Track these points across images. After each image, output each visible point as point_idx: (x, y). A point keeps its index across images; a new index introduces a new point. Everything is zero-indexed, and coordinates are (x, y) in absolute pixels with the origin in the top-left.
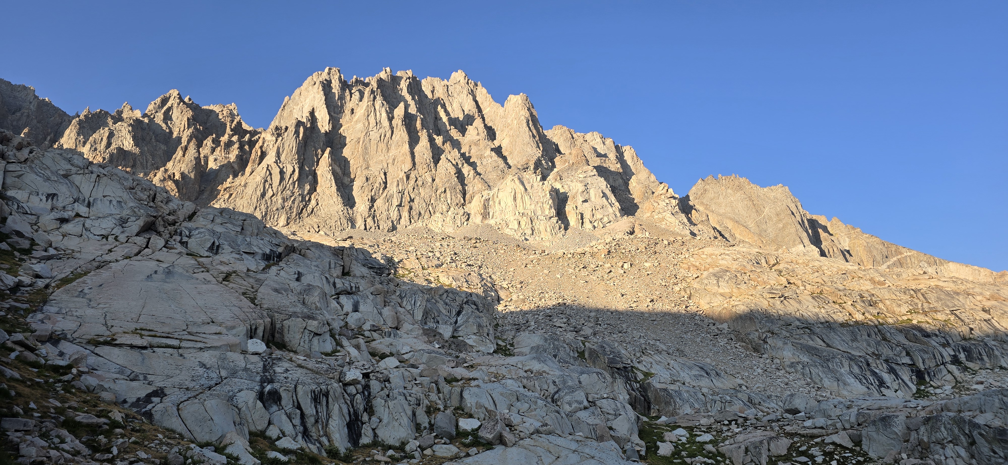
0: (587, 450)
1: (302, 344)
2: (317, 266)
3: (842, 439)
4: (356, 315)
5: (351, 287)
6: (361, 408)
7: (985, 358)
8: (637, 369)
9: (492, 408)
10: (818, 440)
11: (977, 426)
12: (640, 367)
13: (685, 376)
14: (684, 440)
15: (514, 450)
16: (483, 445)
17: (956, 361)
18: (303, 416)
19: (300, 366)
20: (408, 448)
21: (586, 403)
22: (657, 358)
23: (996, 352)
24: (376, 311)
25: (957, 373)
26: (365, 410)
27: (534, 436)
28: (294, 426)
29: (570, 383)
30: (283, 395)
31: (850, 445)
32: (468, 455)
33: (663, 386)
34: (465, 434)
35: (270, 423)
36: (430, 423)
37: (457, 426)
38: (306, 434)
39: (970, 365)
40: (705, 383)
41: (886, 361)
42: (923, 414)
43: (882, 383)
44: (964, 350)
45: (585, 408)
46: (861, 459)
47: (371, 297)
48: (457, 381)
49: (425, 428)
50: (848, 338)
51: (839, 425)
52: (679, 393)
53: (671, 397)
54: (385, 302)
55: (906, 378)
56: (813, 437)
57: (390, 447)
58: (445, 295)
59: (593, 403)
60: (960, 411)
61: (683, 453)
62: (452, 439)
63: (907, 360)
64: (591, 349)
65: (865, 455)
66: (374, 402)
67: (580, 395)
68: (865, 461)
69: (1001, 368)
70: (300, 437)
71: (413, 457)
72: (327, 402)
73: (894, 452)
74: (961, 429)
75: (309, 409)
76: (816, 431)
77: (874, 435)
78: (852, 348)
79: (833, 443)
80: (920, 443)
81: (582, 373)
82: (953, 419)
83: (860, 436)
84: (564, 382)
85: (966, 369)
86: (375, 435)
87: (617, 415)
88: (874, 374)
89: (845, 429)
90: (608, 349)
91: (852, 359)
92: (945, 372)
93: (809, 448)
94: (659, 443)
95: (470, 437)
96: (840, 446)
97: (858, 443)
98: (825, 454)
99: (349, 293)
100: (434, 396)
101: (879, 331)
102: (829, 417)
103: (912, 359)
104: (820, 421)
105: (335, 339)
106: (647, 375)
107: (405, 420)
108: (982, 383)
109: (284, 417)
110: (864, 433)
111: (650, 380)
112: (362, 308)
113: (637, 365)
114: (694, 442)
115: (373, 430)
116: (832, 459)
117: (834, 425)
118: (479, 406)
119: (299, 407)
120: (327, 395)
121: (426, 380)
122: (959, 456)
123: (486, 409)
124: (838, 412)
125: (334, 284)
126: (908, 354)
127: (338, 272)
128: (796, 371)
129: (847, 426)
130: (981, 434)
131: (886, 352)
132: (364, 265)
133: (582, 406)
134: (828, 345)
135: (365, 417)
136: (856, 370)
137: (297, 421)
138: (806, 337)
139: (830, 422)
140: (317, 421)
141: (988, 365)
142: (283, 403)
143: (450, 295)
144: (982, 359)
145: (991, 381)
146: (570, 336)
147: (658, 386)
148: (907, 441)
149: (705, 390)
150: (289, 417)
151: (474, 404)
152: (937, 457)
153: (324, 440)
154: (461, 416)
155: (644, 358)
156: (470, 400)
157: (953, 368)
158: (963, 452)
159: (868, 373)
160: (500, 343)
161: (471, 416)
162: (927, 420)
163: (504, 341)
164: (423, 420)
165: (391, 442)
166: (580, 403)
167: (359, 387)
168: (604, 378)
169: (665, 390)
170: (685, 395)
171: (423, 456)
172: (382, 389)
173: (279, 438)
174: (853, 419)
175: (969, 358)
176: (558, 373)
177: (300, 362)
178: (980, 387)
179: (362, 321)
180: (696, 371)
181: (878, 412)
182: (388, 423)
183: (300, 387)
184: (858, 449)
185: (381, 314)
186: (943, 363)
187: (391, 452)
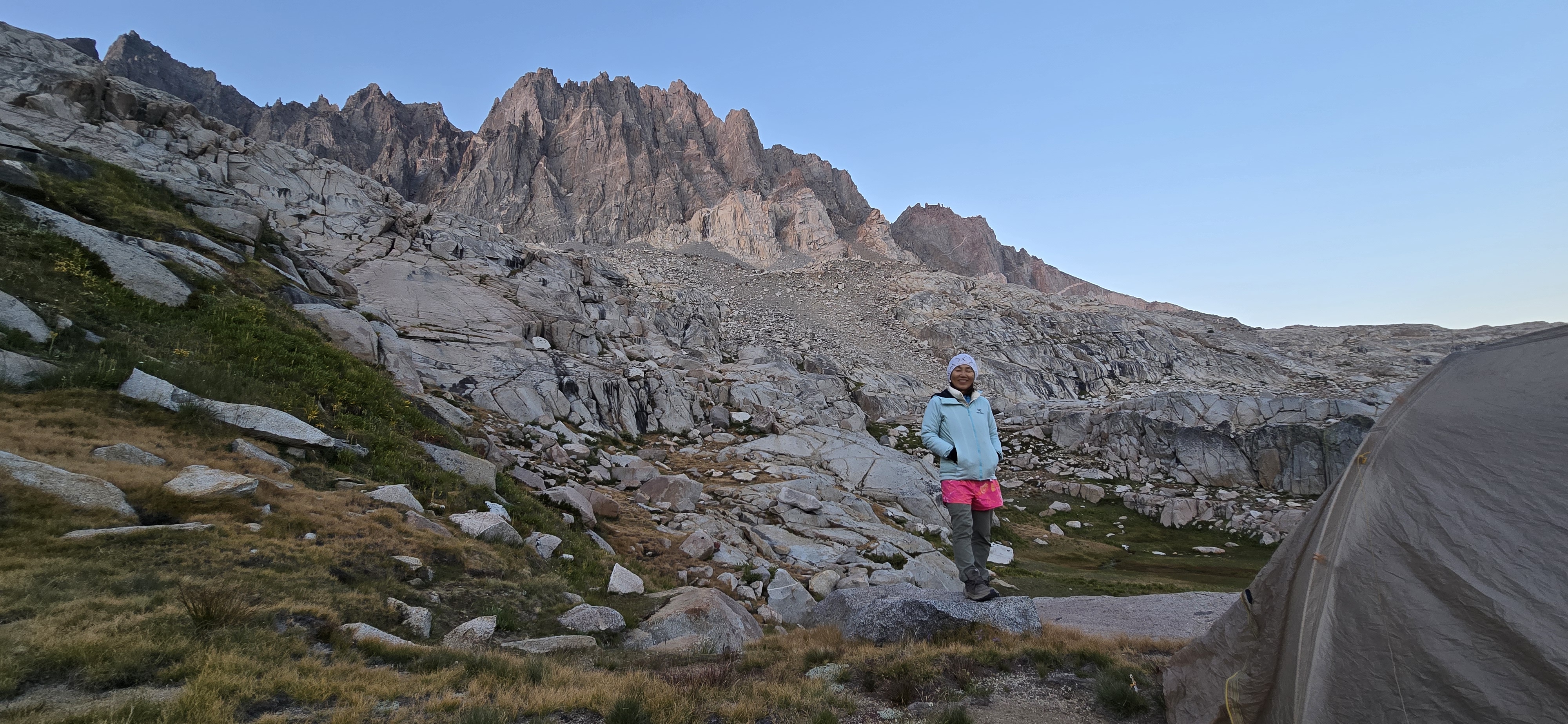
0: (849, 437)
1: (571, 345)
2: (560, 274)
3: (1036, 432)
4: (604, 323)
5: (595, 296)
6: (646, 401)
7: (1135, 373)
8: (850, 379)
9: (757, 403)
10: (1017, 433)
11: (1147, 420)
12: (852, 377)
13: (891, 386)
14: (905, 435)
15: (785, 436)
16: (757, 434)
17: (1112, 375)
18: (598, 405)
19: (585, 362)
20: (690, 435)
22: (867, 370)
23: (1145, 369)
24: (621, 320)
25: (1111, 385)
26: (648, 403)
27: (800, 426)
28: (592, 414)
29: (811, 387)
30: (580, 386)
31: (1042, 437)
32: (745, 441)
33: (873, 394)
34: (739, 425)
35: (571, 411)
36: (705, 415)
37: (730, 418)
38: (601, 420)
39: (1123, 379)
40: (908, 391)
41: (1057, 375)
42: (1104, 412)
43: (1051, 393)
44: (1119, 367)
45: (825, 408)
46: (1052, 448)
47: (616, 306)
48: (720, 382)
49: (701, 419)
50: (1028, 354)
51: (1034, 422)
52: (886, 400)
53: (879, 402)
54: (629, 311)
55: (1071, 389)
56: (1012, 431)
57: (674, 435)
58: (673, 309)
59: (831, 404)
60: (1135, 409)
61: (905, 445)
62: (727, 429)
63: (1073, 374)
64: (808, 361)
65: (1054, 444)
66: (655, 396)
67: (820, 397)
68: (1054, 449)
69: (1147, 381)
70: (597, 423)
71: (696, 442)
72: (618, 394)
73: (1079, 441)
74: (1135, 423)
75: (603, 400)
76: (1014, 427)
77: (1063, 428)
78: (1030, 363)
79: (1029, 436)
80: (1101, 434)
81: (819, 379)
82: (1130, 415)
83: (1051, 430)
84: (806, 386)
85: (1119, 382)
86: (660, 424)
87: (851, 414)
88: (1046, 385)
89: (1038, 425)
90: (825, 362)
91: (1029, 372)
92: (1102, 384)
93: (1010, 439)
95: (744, 427)
96: (1035, 438)
97: (1049, 435)
98: (1023, 444)
99: (594, 302)
100: (703, 394)
101: (1054, 349)
102: (1025, 415)
103: (1077, 374)
104: (1019, 419)
105: (601, 342)
106: (858, 385)
107: (686, 413)
108: (1130, 394)
109: (583, 406)
110: (1055, 427)
111: (861, 389)
112: (608, 316)
113: (849, 376)
114: (914, 436)
115: (658, 420)
116: (1027, 448)
117: (1030, 422)
118: (746, 401)
119: (594, 398)
120: (617, 387)
121: (694, 380)
122: (1131, 444)
123: (754, 404)
124: (1032, 411)
125: (578, 292)
126: (1075, 369)
127: (580, 281)
129: (1040, 422)
130: (1151, 427)
131: (1058, 367)
132: (603, 276)
133: (822, 406)
134: (1011, 361)
135: (649, 409)
136: (1032, 382)
137: (594, 410)
138: (993, 353)
139: (1026, 419)
140: (610, 411)
141: (1136, 379)
142: (580, 393)
143: (678, 309)
144: (1133, 374)
145: (1137, 392)
146: (790, 350)
147: (868, 394)
148: (1090, 433)
149: (907, 398)
150: (587, 406)
151: (742, 401)
152: (1113, 445)
153: (618, 426)
154: (730, 410)
155: (856, 370)
156: (738, 396)
157: (1109, 381)
158: (1135, 441)
160: (726, 355)
161: (739, 410)
162: (1108, 417)
163: (728, 353)
164: (699, 412)
165: (675, 430)
166: (821, 403)
167: (642, 382)
169: (874, 397)
170: (891, 402)
171: (705, 442)
172: (660, 386)
173: (581, 424)
174: (1046, 417)
175: (1123, 373)
176: (798, 378)
177: (585, 359)
178: (1128, 397)
179: (611, 328)
180: (900, 382)
181: (1067, 411)
182: (671, 414)
183: (593, 380)
184: (1048, 440)
185: (626, 322)
186: (1101, 377)
187: (676, 438)
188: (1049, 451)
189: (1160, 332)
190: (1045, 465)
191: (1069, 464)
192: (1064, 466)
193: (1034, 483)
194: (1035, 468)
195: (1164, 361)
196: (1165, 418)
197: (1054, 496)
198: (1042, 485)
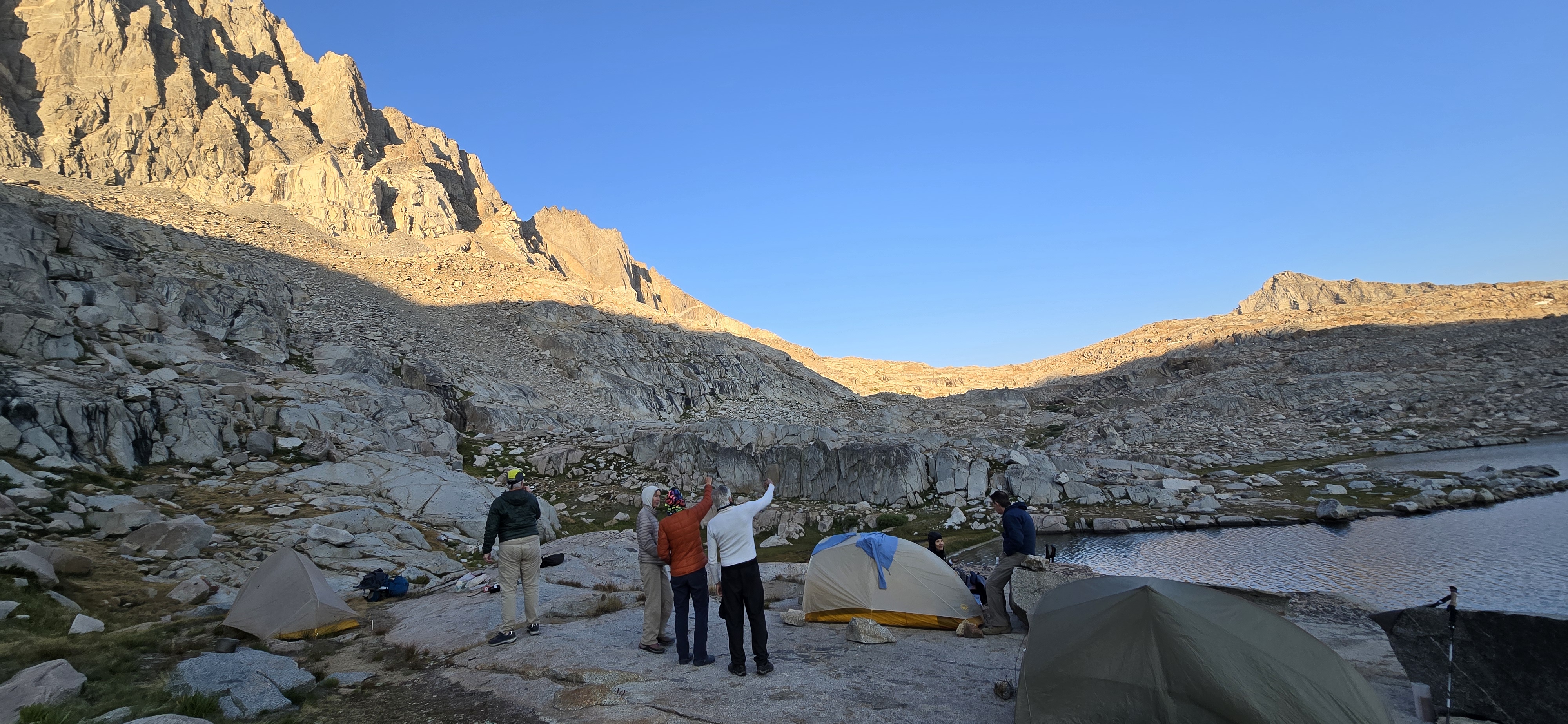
0: (417, 464)
1: (26, 346)
2: (10, 234)
3: (621, 450)
4: (91, 311)
5: (78, 272)
6: (151, 425)
7: (731, 392)
8: (457, 388)
9: (315, 427)
10: (604, 451)
11: (701, 441)
12: (460, 386)
13: (504, 396)
14: (499, 453)
15: (343, 464)
16: (308, 461)
17: (712, 393)
18: (70, 433)
19: (52, 377)
20: (216, 465)
21: (409, 422)
22: (479, 379)
23: (738, 388)
24: (123, 307)
25: (711, 401)
26: (155, 428)
27: (363, 453)
28: (58, 444)
29: (394, 404)
30: (40, 411)
31: (625, 454)
32: (291, 470)
33: (482, 405)
34: (286, 452)
35: (22, 441)
36: (240, 441)
37: (275, 444)
38: (75, 452)
39: (721, 396)
40: (521, 403)
41: (667, 391)
42: (675, 433)
43: (661, 407)
44: (719, 385)
45: (408, 427)
46: (630, 464)
47: (116, 289)
48: (268, 399)
49: (234, 446)
50: (644, 370)
51: (621, 441)
52: (496, 411)
53: (488, 414)
54: (137, 296)
55: (678, 404)
56: (601, 449)
57: (192, 465)
58: (216, 290)
59: (416, 422)
60: (696, 432)
61: (497, 464)
62: (269, 457)
63: (681, 391)
64: (408, 365)
65: (633, 461)
66: (167, 420)
67: (404, 415)
68: (632, 465)
69: (739, 399)
70: (67, 456)
71: (224, 474)
72: (106, 420)
73: (651, 459)
74: (693, 443)
75: (80, 427)
76: (603, 445)
77: (642, 447)
78: (645, 379)
79: (614, 454)
80: (669, 452)
81: (406, 394)
82: (691, 438)
83: (633, 448)
84: (387, 403)
85: (717, 399)
86: (171, 453)
87: (438, 433)
88: (657, 400)
89: (624, 443)
90: (428, 368)
91: (644, 387)
92: (704, 400)
93: (597, 457)
94: (475, 456)
95: (292, 455)
96: (619, 455)
97: (630, 453)
98: (607, 461)
99: (75, 279)
100: (241, 415)
102: (615, 434)
103: (685, 390)
104: (608, 438)
105: (83, 344)
106: (467, 394)
107: (211, 439)
109: (43, 435)
110: (636, 446)
111: (469, 399)
112: (99, 300)
113: (457, 384)
114: (508, 454)
115: (168, 448)
116: (611, 465)
117: (617, 440)
118: (299, 425)
119: (64, 424)
120: (105, 412)
121: (230, 398)
122: (689, 461)
123: (309, 428)
124: (622, 430)
125: (46, 264)
126: (683, 386)
127: (48, 247)
128: (600, 396)
129: (626, 441)
130: (704, 447)
131: (669, 383)
132: (96, 243)
133: (405, 425)
134: (628, 376)
135: (156, 435)
136: (645, 396)
137: (63, 439)
138: (613, 368)
139: (615, 438)
140: (91, 439)
141: (731, 397)
142: (40, 419)
143: (225, 290)
144: (729, 393)
145: (730, 408)
146: (385, 351)
147: (477, 404)
148: (661, 451)
149: (520, 409)
150: (51, 434)
151: (294, 424)
152: (676, 461)
153: (104, 459)
154: (278, 434)
155: (465, 378)
156: (288, 419)
157: (709, 397)
158: (692, 458)
159: (653, 399)
160: (294, 352)
161: (289, 435)
162: (676, 437)
163: (299, 350)
164: (232, 438)
165: (193, 460)
166: (403, 422)
167: (147, 404)
168: (429, 400)
169: (483, 408)
170: (502, 413)
171: (236, 473)
172: (176, 407)
173: (39, 457)
174: (630, 437)
175: (721, 391)
176: (380, 393)
177: (52, 373)
178: (723, 412)
179: (104, 318)
180: (514, 393)
181: (647, 431)
182: (189, 442)
183: (64, 404)
184: (629, 457)
185: (132, 311)
186: (704, 394)
187: (194, 470)
188: (629, 466)
189: (752, 357)
190: (621, 480)
191: (640, 479)
192: (635, 480)
193: (607, 496)
194: (613, 483)
195: (753, 383)
196: (714, 440)
197: (622, 507)
198: (614, 499)
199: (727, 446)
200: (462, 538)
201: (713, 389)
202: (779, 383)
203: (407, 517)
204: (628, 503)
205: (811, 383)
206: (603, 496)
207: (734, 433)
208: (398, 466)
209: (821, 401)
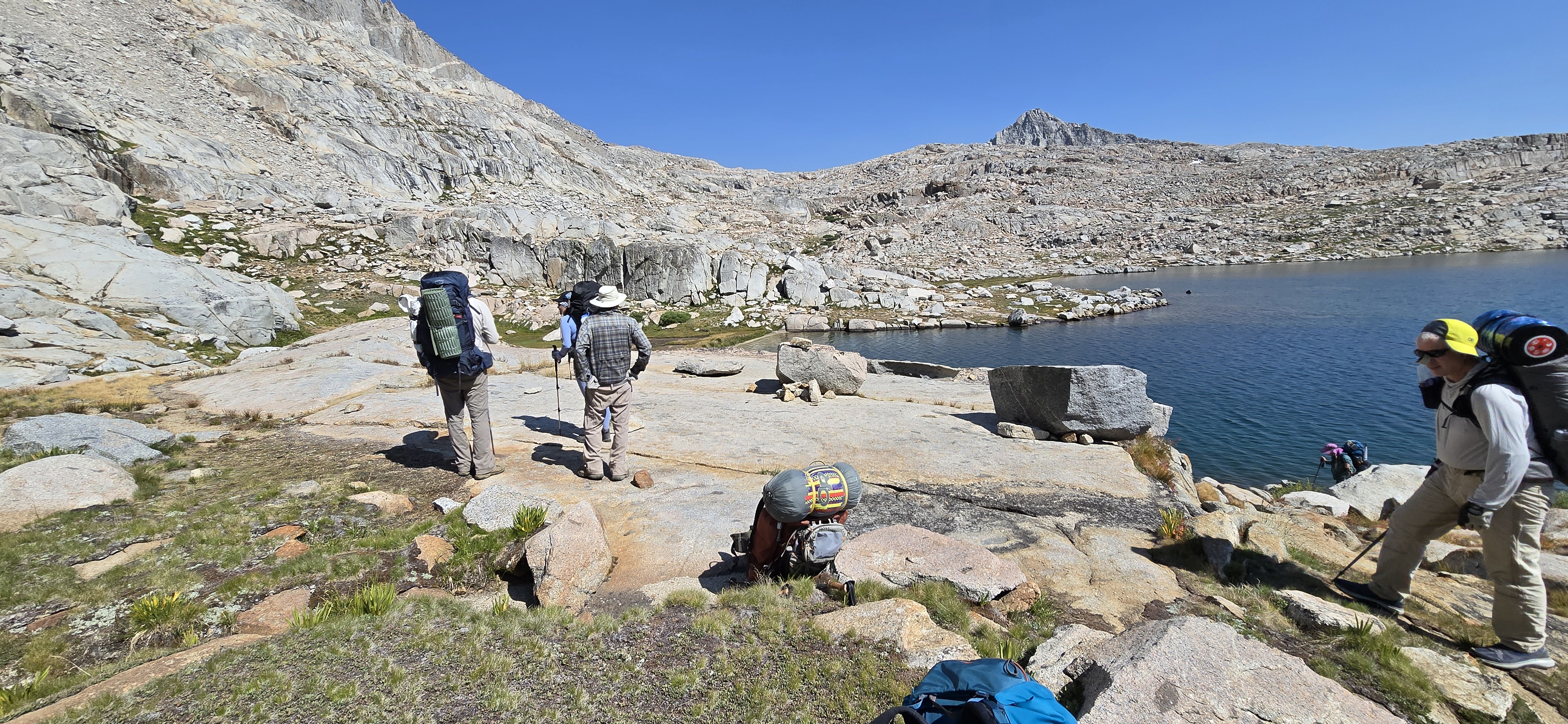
8: (108, 135)
12: (111, 132)
13: (186, 152)
17: (478, 173)
22: (141, 124)
25: (477, 183)
33: (153, 162)
41: (420, 165)
42: (437, 217)
43: (413, 185)
44: (486, 165)
46: (384, 249)
50: (388, 136)
51: (367, 221)
52: (177, 172)
53: (166, 176)
55: (435, 183)
56: (342, 230)
59: (56, 179)
60: (463, 217)
63: (438, 167)
65: (386, 246)
68: (386, 251)
73: (410, 245)
76: (345, 225)
77: (397, 230)
78: (390, 147)
79: (361, 236)
80: (431, 238)
82: (457, 222)
83: (385, 231)
87: (99, 196)
88: (408, 175)
89: (372, 224)
91: (389, 158)
92: (468, 181)
93: (338, 239)
94: (162, 229)
96: (367, 238)
97: (382, 237)
98: (352, 244)
101: (418, 136)
102: (359, 214)
103: (443, 166)
104: (352, 217)
108: (494, 193)
110: (388, 229)
113: (106, 130)
116: (357, 249)
117: (363, 221)
124: (368, 210)
126: (440, 161)
128: (330, 164)
129: (375, 222)
130: (474, 235)
131: (421, 156)
133: (38, 181)
134: (367, 142)
136: (391, 169)
138: (344, 129)
139: (359, 218)
141: (501, 180)
144: (497, 174)
145: (501, 192)
148: (421, 237)
149: (215, 172)
152: (441, 249)
157: (475, 178)
162: (438, 222)
168: (71, 148)
174: (380, 217)
175: (489, 171)
181: (402, 213)
184: (381, 241)
186: (468, 173)
188: (381, 252)
190: (373, 266)
191: (397, 266)
192: (391, 268)
199: (502, 236)
200: (171, 326)
201: (478, 169)
202: (559, 169)
203: (82, 300)
204: (385, 293)
205: (594, 171)
206: (352, 284)
207: (509, 221)
208: (49, 235)
209: (605, 193)
